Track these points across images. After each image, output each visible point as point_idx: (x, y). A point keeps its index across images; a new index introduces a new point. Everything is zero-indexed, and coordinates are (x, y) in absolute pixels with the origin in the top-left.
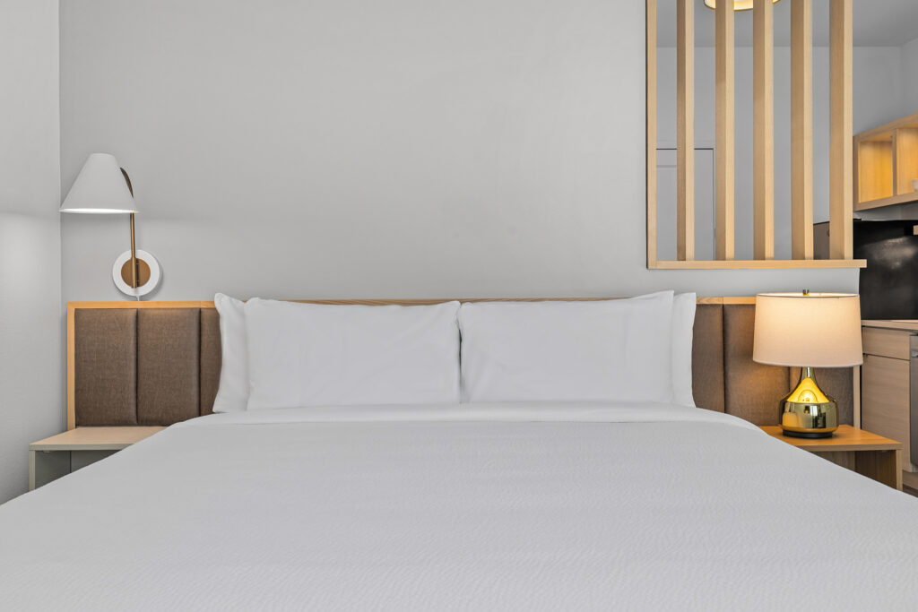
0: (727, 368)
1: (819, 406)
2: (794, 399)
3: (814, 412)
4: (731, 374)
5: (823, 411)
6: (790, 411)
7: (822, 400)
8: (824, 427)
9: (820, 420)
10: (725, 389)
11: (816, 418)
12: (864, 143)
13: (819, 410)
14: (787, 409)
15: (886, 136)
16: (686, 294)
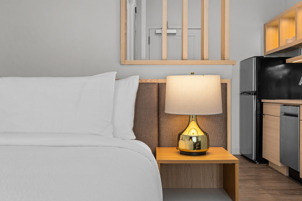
0: (160, 116)
1: (197, 137)
2: (186, 133)
3: (194, 140)
4: (161, 120)
5: (199, 140)
6: (182, 140)
7: (201, 134)
8: (200, 149)
9: (197, 145)
10: (159, 127)
11: (196, 143)
12: (269, 26)
13: (197, 140)
14: (181, 138)
15: (275, 23)
16: (134, 77)
